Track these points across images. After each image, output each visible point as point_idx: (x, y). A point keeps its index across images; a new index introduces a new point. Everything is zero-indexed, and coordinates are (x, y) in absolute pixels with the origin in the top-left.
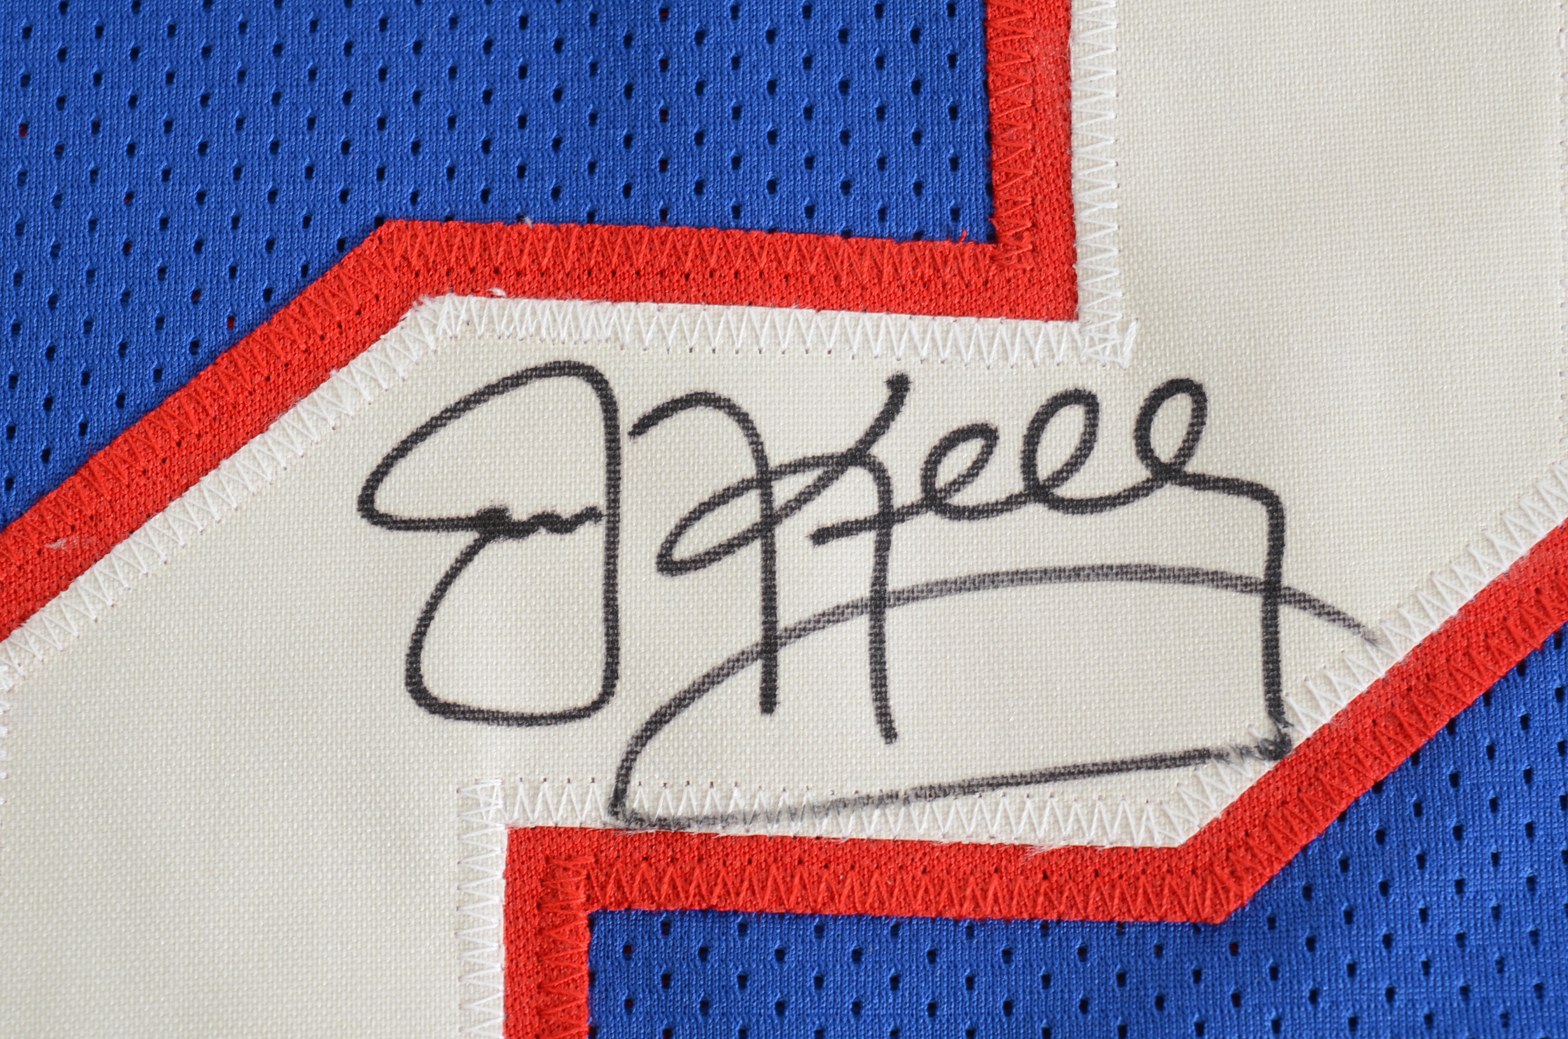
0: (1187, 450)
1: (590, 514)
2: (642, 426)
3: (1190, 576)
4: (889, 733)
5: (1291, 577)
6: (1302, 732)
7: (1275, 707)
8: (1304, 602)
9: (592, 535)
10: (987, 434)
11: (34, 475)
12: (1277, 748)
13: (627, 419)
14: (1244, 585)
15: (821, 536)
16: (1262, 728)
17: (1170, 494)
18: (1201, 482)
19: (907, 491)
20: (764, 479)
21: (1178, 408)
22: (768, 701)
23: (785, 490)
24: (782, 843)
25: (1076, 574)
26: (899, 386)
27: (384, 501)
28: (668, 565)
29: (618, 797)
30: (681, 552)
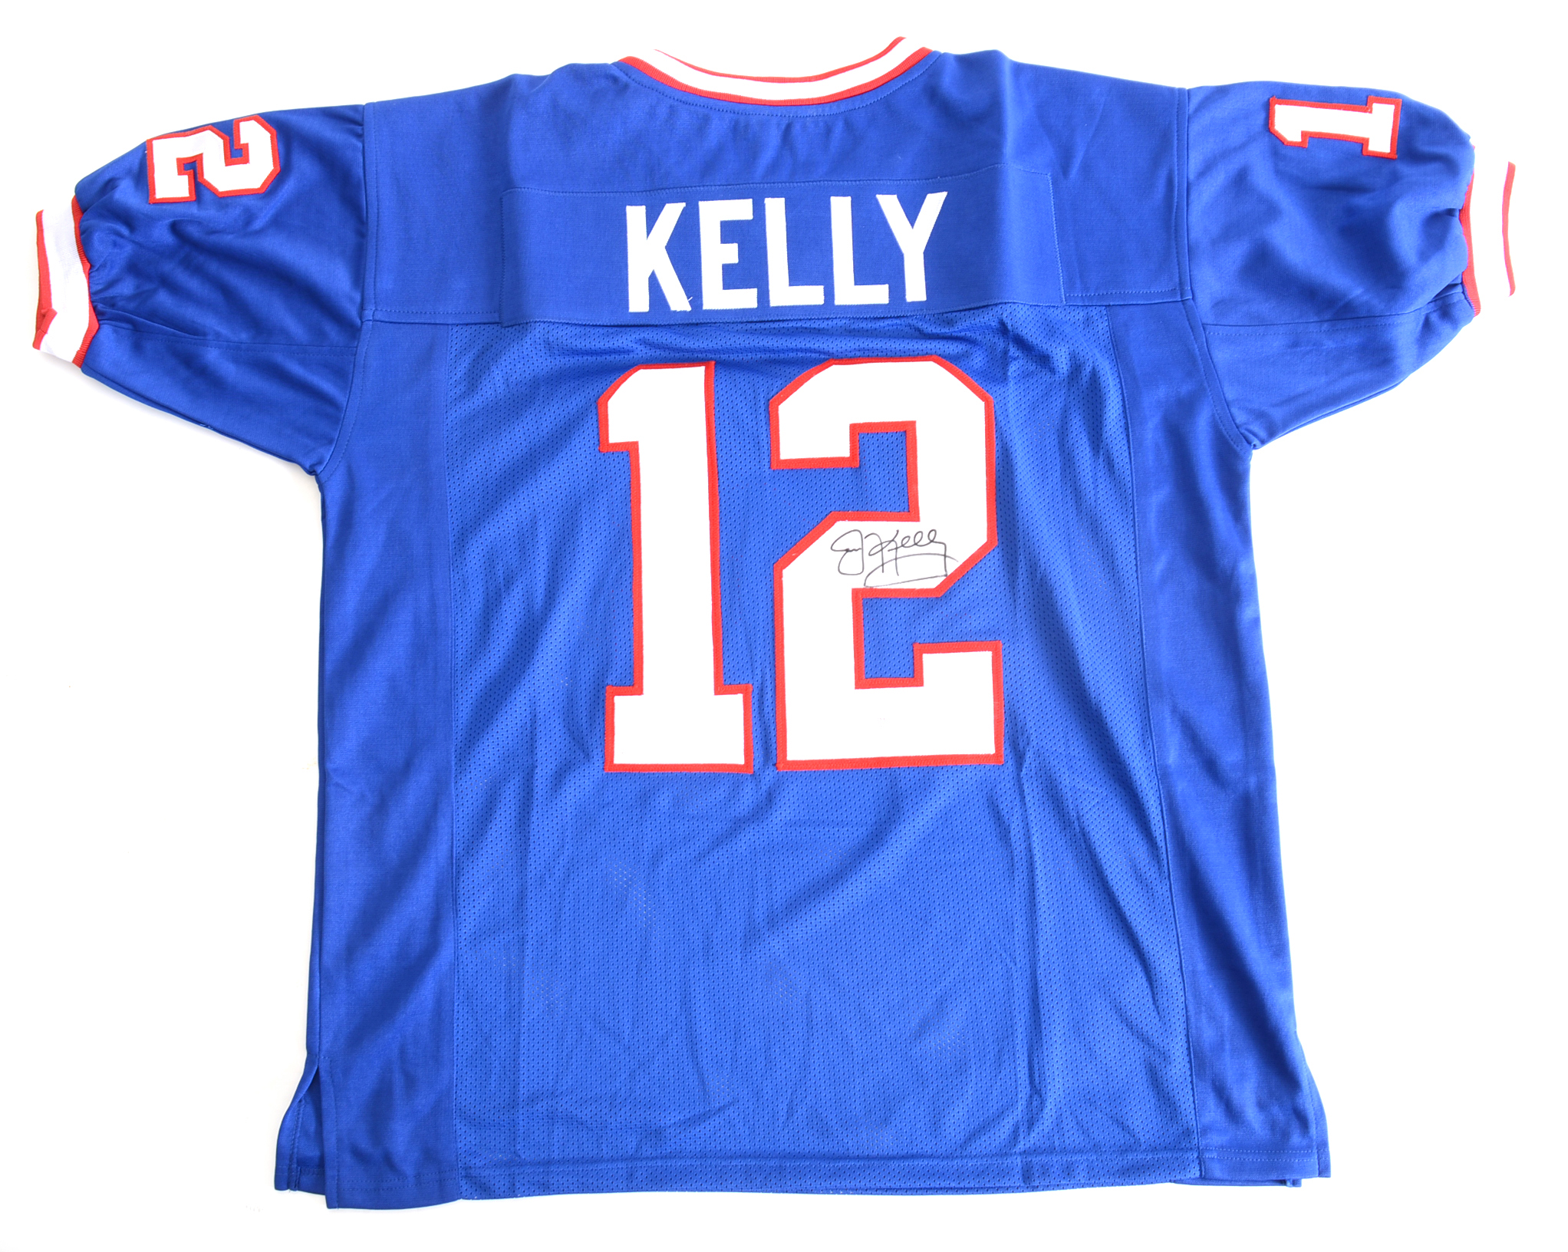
0: (934, 538)
1: (860, 549)
2: (866, 537)
3: (935, 554)
4: (898, 575)
5: (947, 554)
6: (949, 574)
7: (946, 570)
8: (949, 557)
9: (860, 551)
10: (909, 537)
11: (790, 546)
12: (946, 575)
13: (864, 537)
14: (942, 555)
15: (889, 551)
16: (944, 573)
17: (932, 543)
18: (936, 542)
19: (899, 545)
20: (881, 544)
21: (933, 533)
22: (883, 571)
23: (884, 545)
24: (885, 590)
25: (921, 554)
26: (898, 531)
27: (833, 548)
28: (870, 555)
29: (865, 584)
30: (871, 553)
